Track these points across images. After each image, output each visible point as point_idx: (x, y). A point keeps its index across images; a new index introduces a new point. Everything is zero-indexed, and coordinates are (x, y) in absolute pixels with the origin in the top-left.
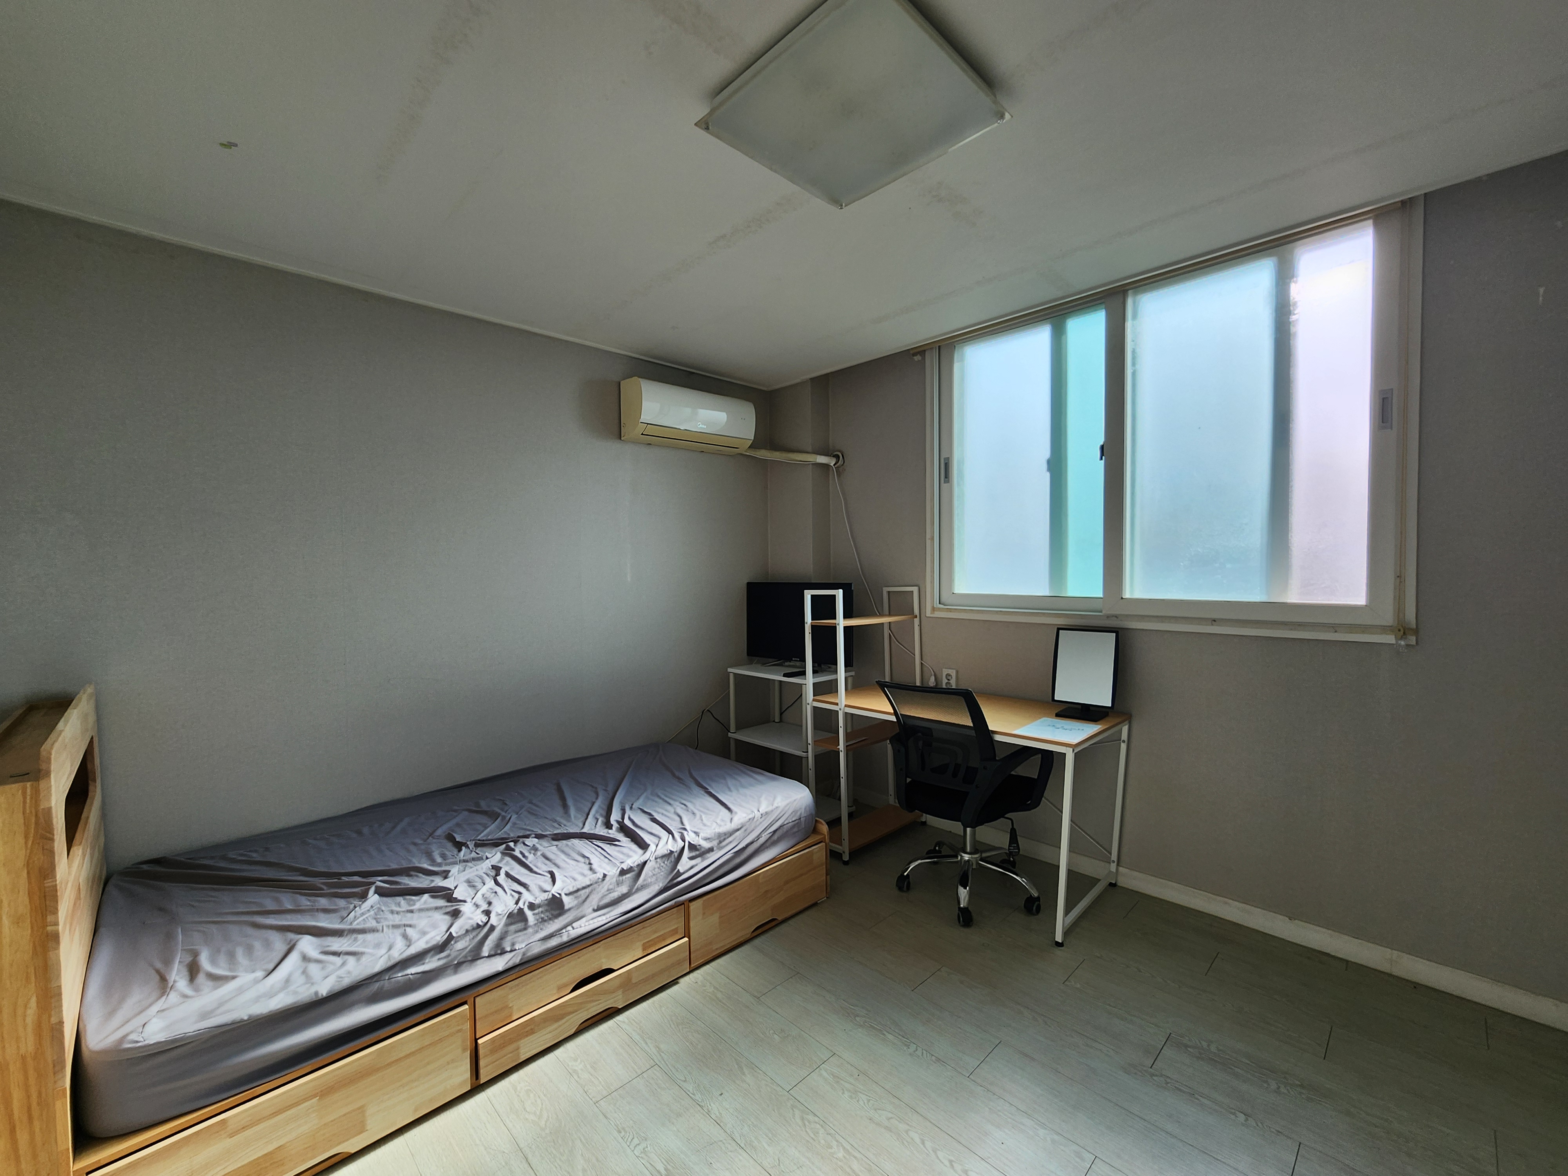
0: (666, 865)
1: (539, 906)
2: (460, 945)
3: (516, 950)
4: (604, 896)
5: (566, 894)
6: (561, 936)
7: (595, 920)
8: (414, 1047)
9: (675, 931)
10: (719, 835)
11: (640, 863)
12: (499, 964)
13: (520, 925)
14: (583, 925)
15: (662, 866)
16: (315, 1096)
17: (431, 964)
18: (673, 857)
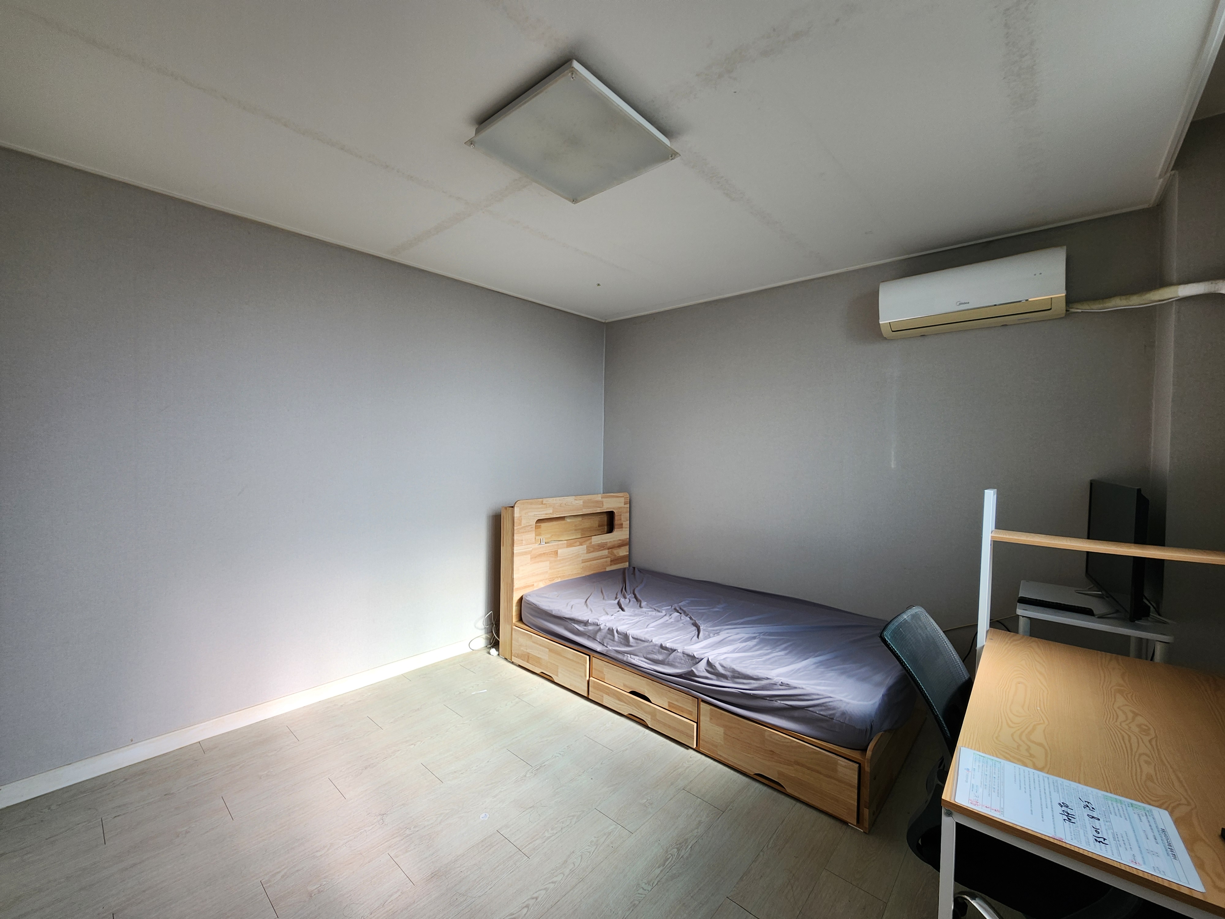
4: (649, 653)
12: (599, 648)
18: (695, 660)
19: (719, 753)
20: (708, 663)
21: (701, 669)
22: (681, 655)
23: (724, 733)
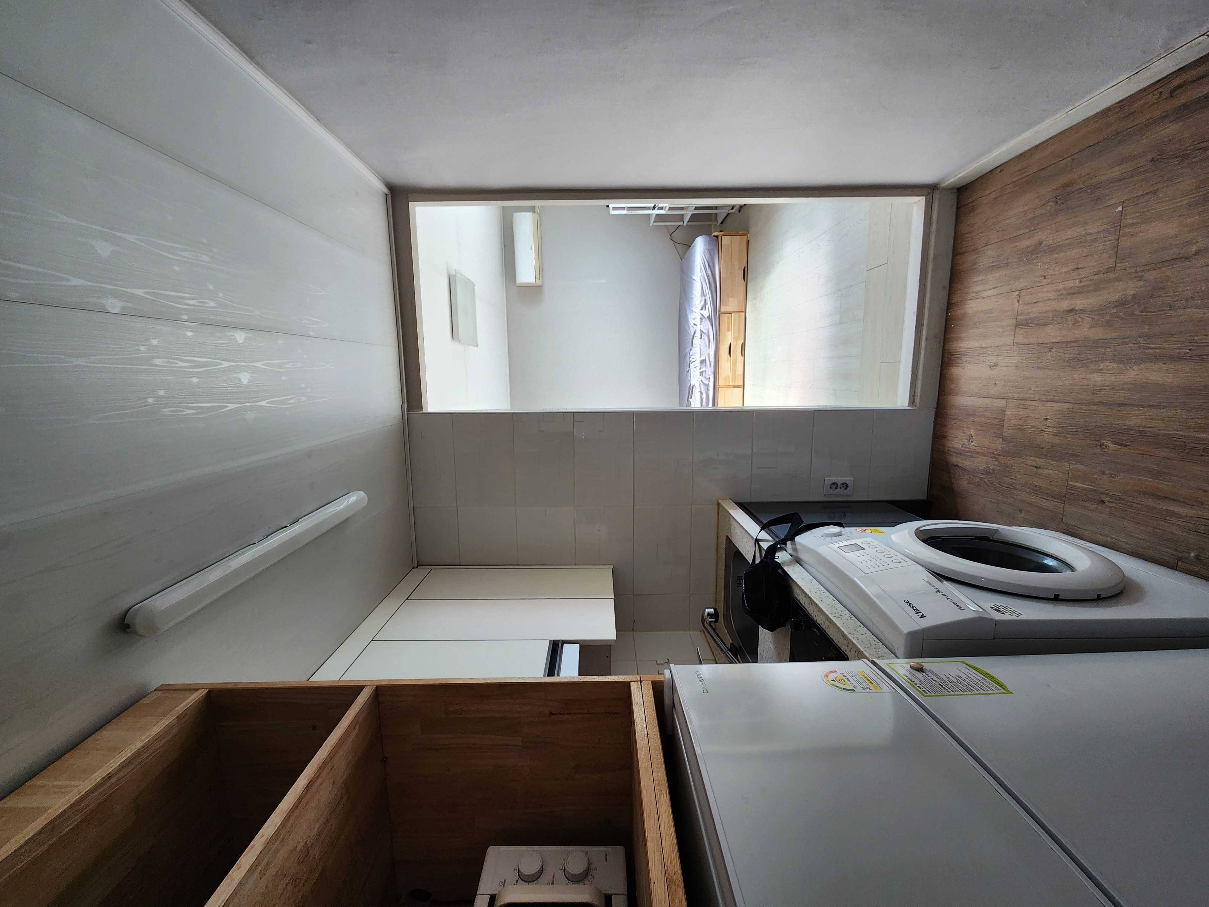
0: (704, 321)
3: (710, 374)
5: (702, 358)
6: (712, 361)
7: (712, 349)
9: (729, 318)
11: (701, 332)
12: (712, 379)
14: (712, 354)
18: (702, 318)
19: (742, 300)
20: (702, 309)
21: (706, 313)
22: (702, 326)
23: (731, 298)
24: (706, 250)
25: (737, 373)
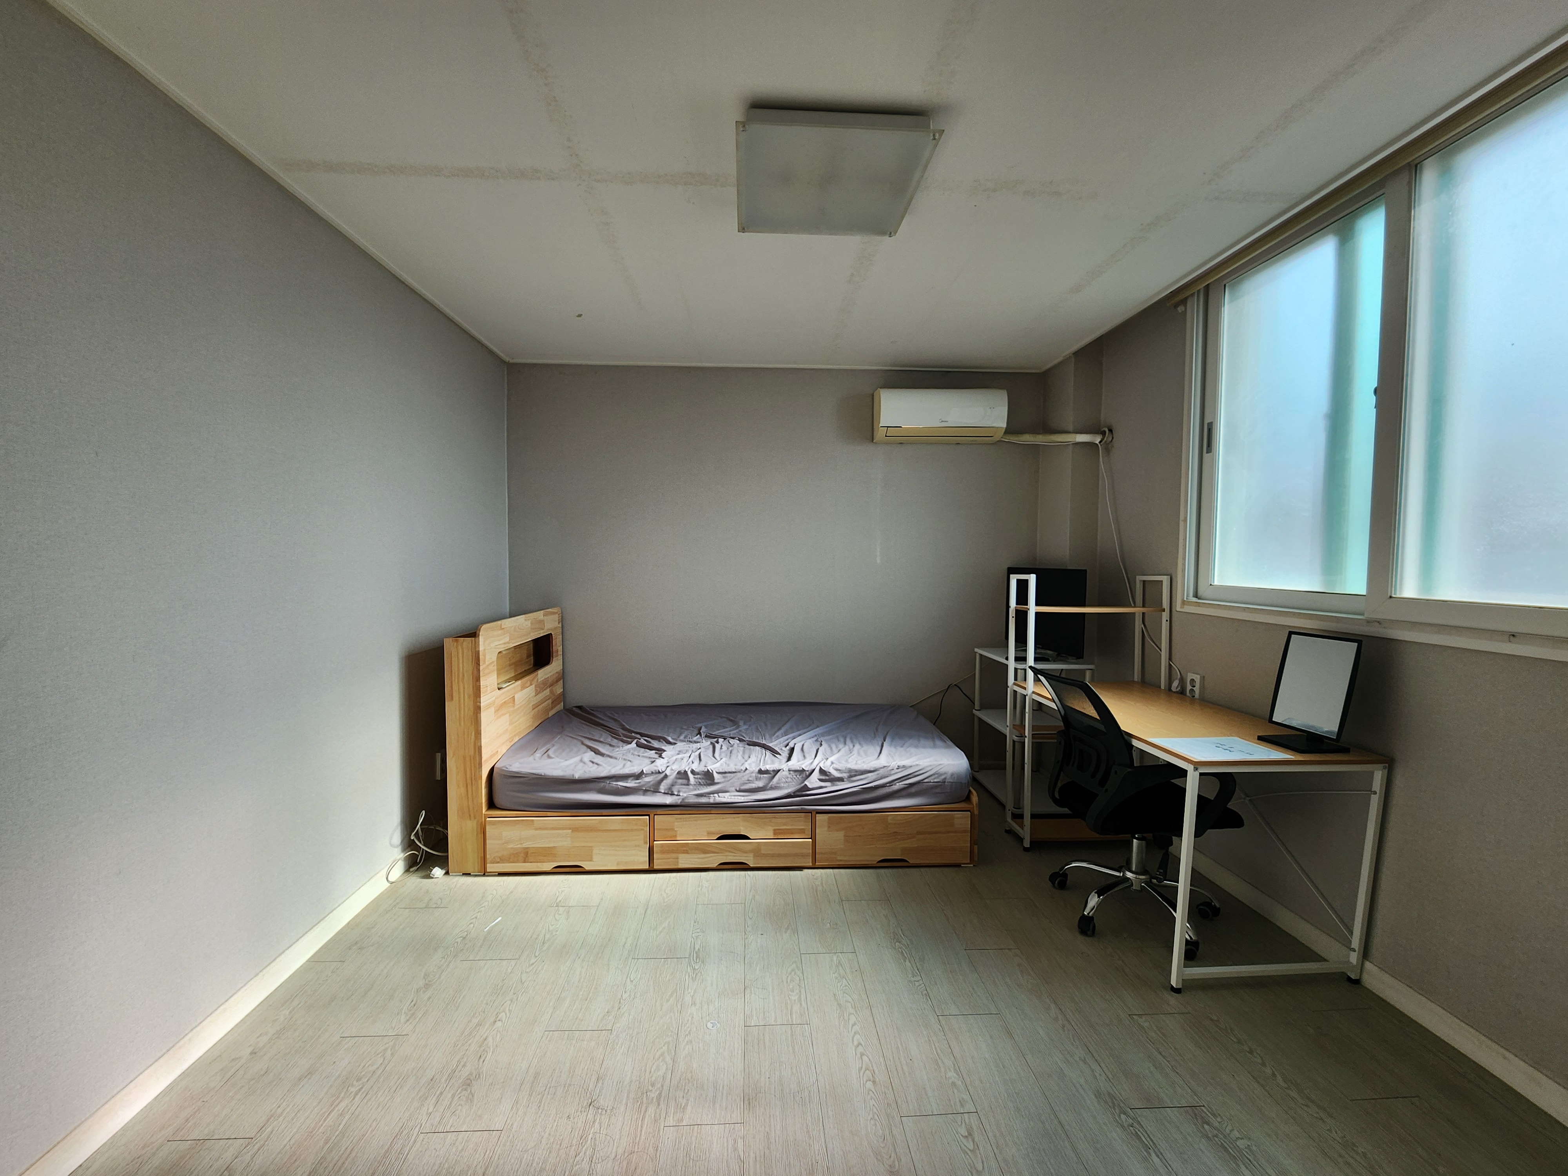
0: (798, 778)
1: (698, 774)
2: (647, 779)
3: (680, 795)
4: (744, 784)
5: (717, 773)
6: (709, 798)
7: (736, 797)
8: (618, 827)
9: (802, 831)
10: (850, 771)
11: (775, 769)
12: (668, 800)
13: (685, 781)
14: (726, 797)
15: (794, 778)
16: (570, 829)
17: (631, 784)
18: (805, 774)
19: (839, 858)
20: (822, 771)
21: (813, 781)
22: (787, 773)
23: (845, 836)
24: (943, 777)
25: (681, 856)
